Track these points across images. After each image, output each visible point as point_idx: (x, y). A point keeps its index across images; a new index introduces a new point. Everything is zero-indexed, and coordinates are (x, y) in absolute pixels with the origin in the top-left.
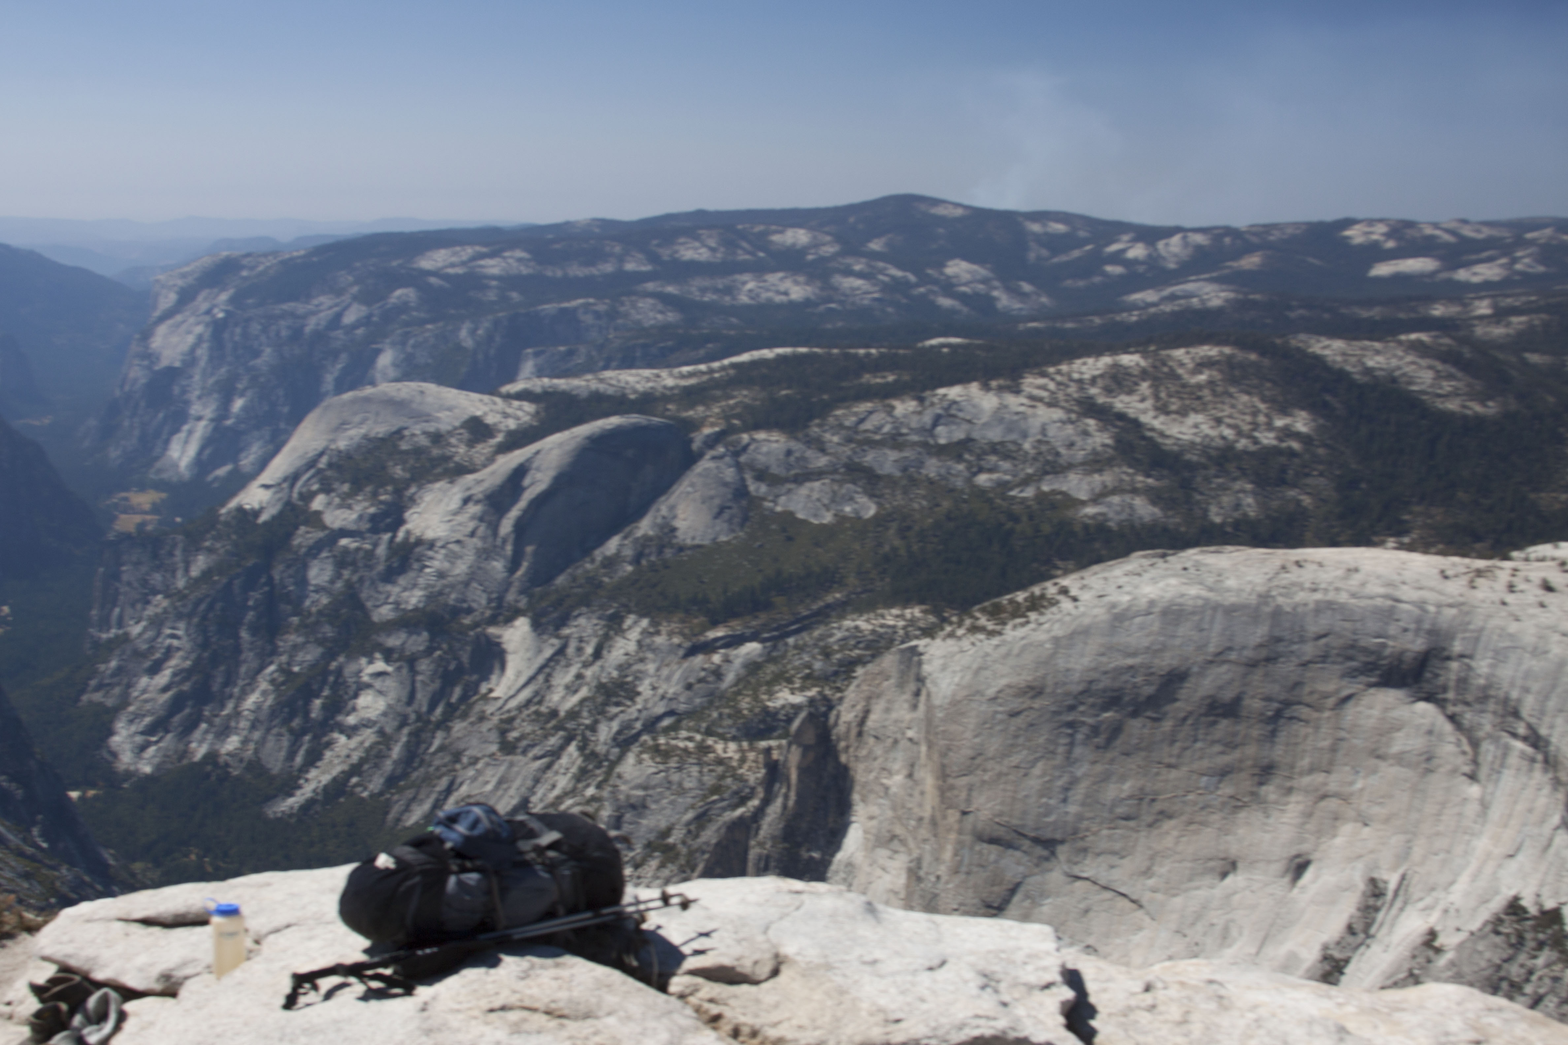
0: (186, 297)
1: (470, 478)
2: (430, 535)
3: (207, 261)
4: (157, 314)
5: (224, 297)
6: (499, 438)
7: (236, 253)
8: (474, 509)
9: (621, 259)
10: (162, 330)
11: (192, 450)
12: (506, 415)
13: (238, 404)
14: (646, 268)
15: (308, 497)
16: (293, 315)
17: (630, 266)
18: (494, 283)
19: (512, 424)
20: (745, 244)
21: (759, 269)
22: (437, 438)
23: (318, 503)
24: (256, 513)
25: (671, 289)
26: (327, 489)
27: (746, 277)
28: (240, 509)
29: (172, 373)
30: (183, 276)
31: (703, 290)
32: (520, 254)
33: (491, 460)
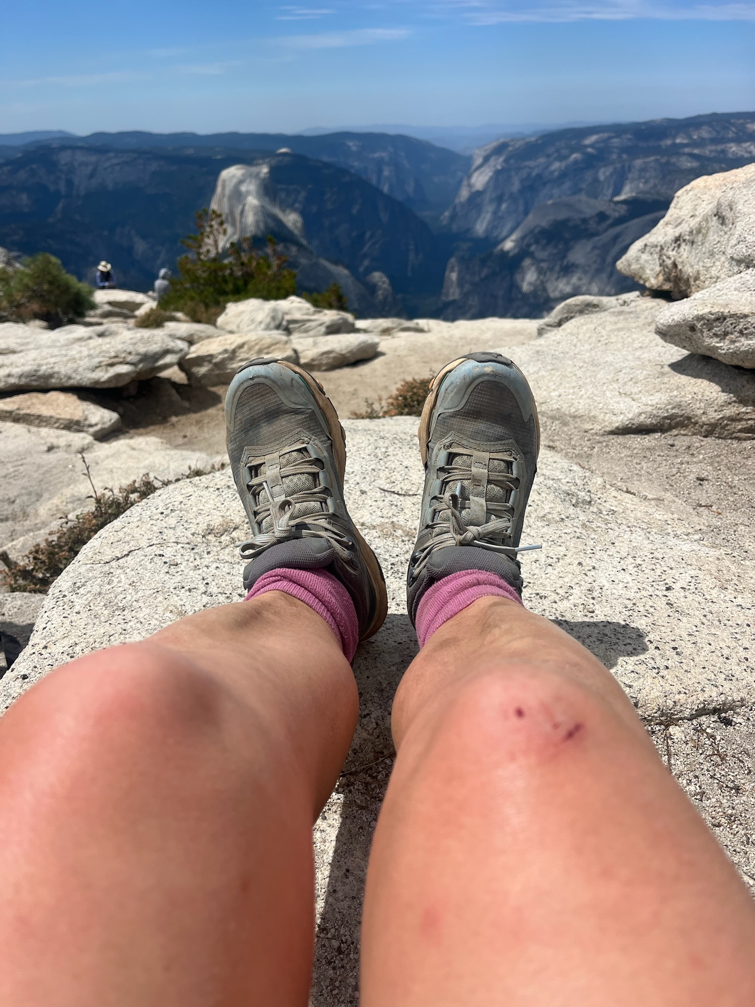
0: (486, 159)
1: (597, 238)
2: (577, 262)
3: (495, 144)
4: (474, 167)
5: (501, 159)
6: (610, 221)
7: (507, 140)
8: (597, 252)
9: (674, 137)
10: (476, 174)
11: (484, 225)
12: (614, 210)
13: (504, 206)
14: (685, 141)
15: (529, 245)
16: (530, 168)
17: (678, 141)
18: (616, 150)
19: (617, 215)
20: (734, 129)
21: (738, 140)
22: (584, 221)
23: (533, 248)
24: (508, 252)
25: (696, 151)
26: (537, 242)
27: (732, 145)
28: (502, 251)
29: (479, 194)
30: (485, 150)
31: (711, 151)
32: (629, 136)
33: (606, 230)
